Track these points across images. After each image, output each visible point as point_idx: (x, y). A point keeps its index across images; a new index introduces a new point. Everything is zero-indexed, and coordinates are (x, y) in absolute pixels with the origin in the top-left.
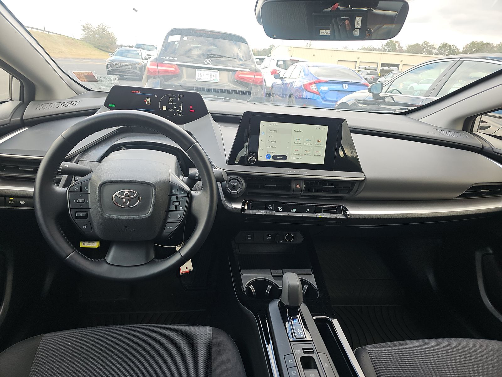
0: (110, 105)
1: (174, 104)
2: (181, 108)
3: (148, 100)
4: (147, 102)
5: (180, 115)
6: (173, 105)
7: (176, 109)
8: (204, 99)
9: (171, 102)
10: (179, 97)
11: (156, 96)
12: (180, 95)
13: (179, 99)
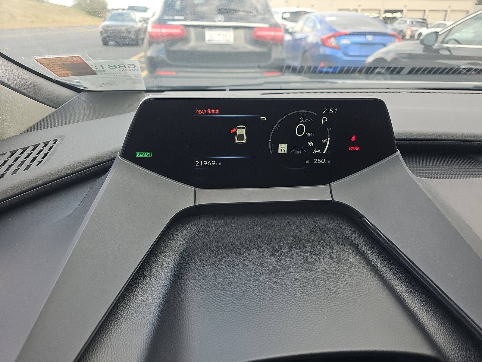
0: (138, 154)
1: (309, 134)
2: (326, 143)
3: (241, 131)
5: (320, 161)
6: (306, 139)
9: (301, 131)
10: (324, 115)
12: (328, 109)
13: (324, 120)
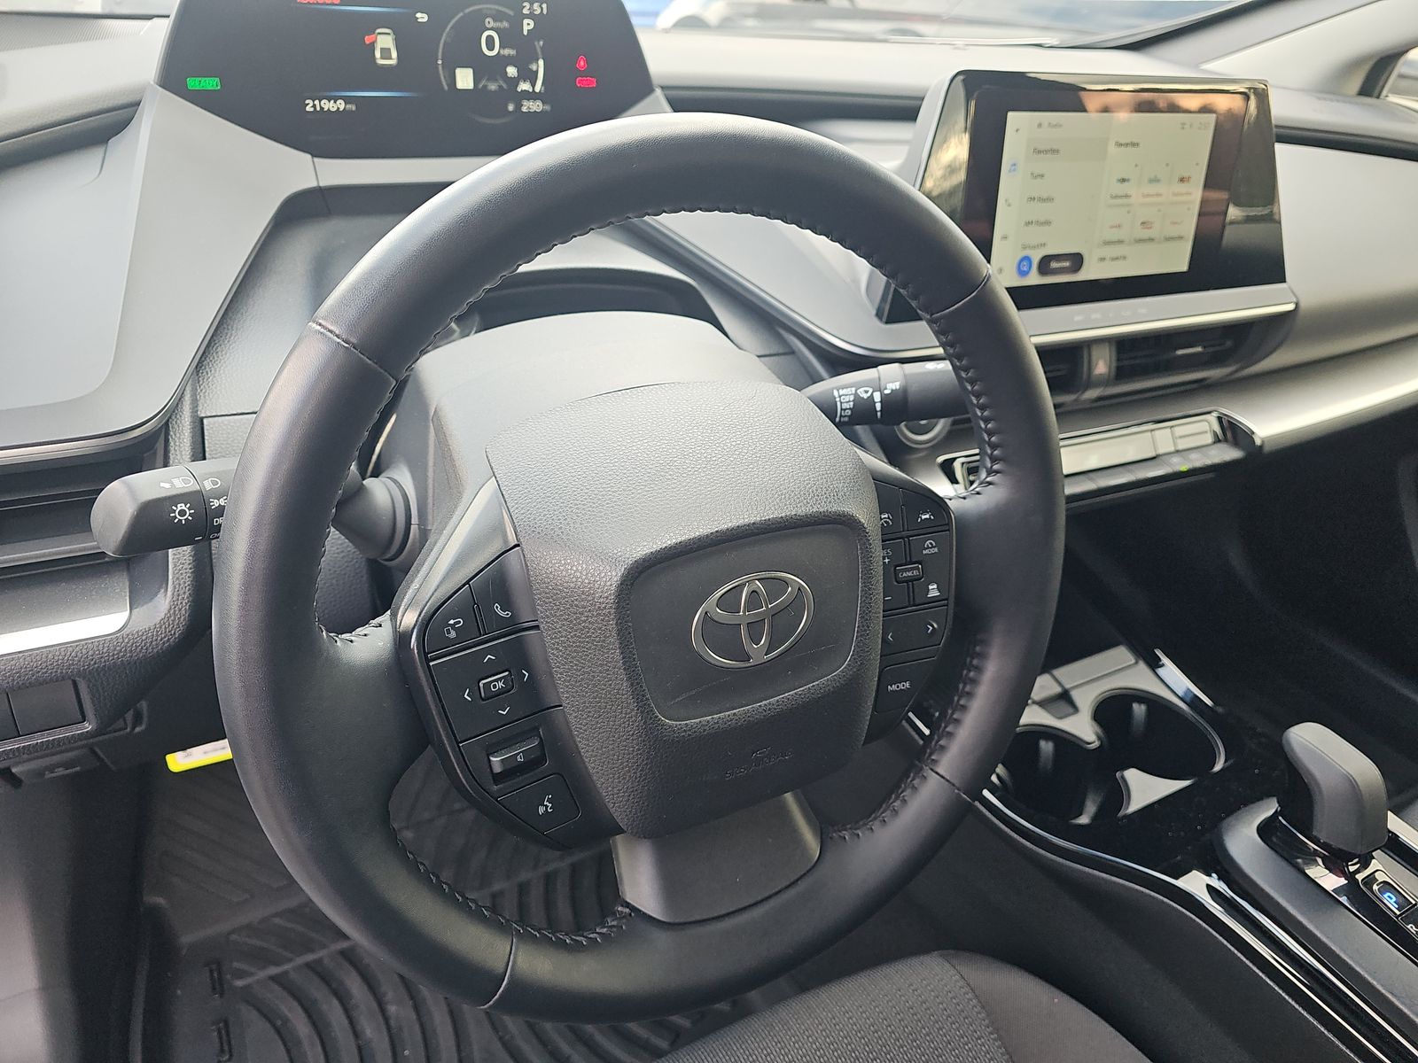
0: (194, 83)
1: (506, 52)
2: (537, 72)
3: (385, 41)
4: (378, 54)
5: (533, 107)
6: (502, 61)
7: (515, 82)
8: (634, 21)
9: (491, 46)
10: (527, 17)
11: (422, 17)
12: (532, 4)
13: (528, 25)
